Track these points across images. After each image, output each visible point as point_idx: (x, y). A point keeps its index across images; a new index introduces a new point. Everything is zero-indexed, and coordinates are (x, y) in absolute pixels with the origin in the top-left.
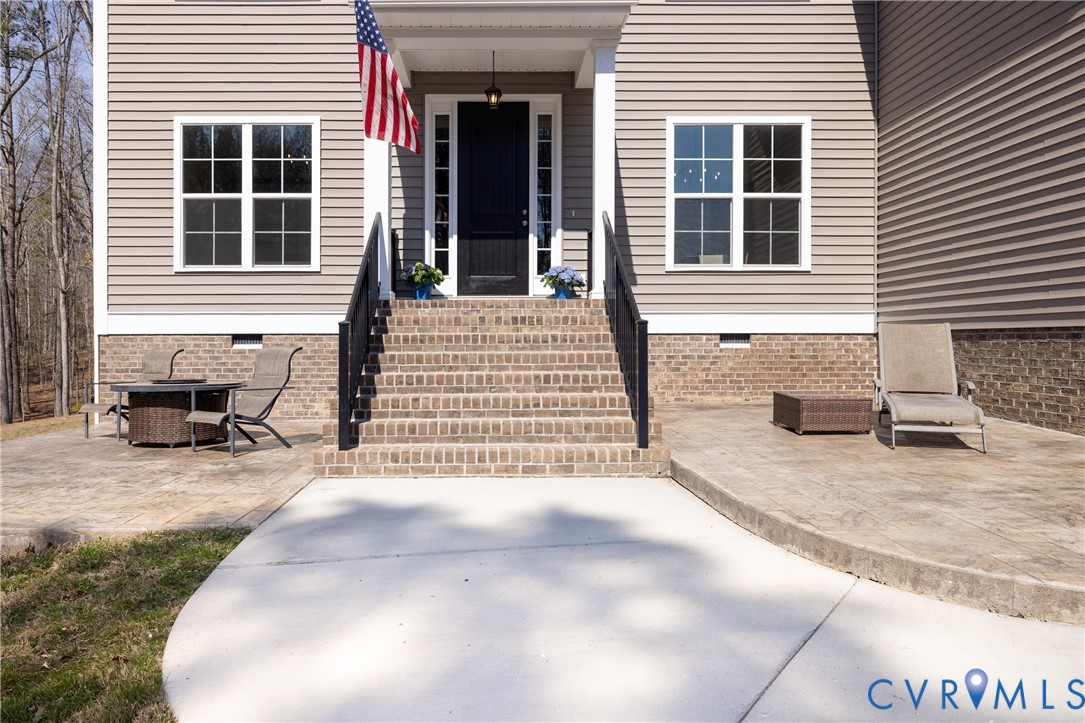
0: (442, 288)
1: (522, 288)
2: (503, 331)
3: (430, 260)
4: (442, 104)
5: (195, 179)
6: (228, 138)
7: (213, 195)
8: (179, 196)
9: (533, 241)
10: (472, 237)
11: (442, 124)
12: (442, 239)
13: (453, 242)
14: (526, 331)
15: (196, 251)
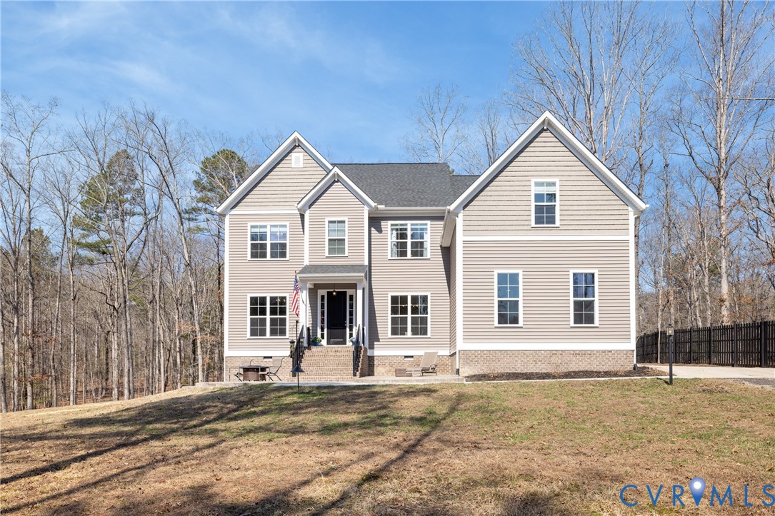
0: (322, 343)
1: (344, 343)
2: (332, 354)
3: (319, 336)
4: (323, 292)
5: (253, 312)
6: (263, 300)
7: (258, 317)
8: (249, 317)
9: (348, 330)
10: (331, 329)
11: (323, 297)
12: (322, 329)
13: (326, 330)
14: (338, 354)
15: (253, 333)
